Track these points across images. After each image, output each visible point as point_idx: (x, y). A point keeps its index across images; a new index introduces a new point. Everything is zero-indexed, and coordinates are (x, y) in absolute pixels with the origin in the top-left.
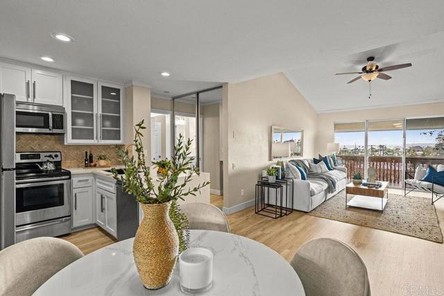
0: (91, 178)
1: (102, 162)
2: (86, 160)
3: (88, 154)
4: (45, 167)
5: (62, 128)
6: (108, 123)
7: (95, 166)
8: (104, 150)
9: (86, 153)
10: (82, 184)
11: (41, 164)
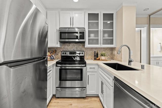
0: (96, 67)
1: (103, 58)
2: (95, 56)
3: (96, 53)
4: (76, 58)
5: (84, 39)
6: (106, 35)
7: (99, 59)
8: (104, 50)
9: (95, 52)
10: (92, 70)
11: (74, 57)
